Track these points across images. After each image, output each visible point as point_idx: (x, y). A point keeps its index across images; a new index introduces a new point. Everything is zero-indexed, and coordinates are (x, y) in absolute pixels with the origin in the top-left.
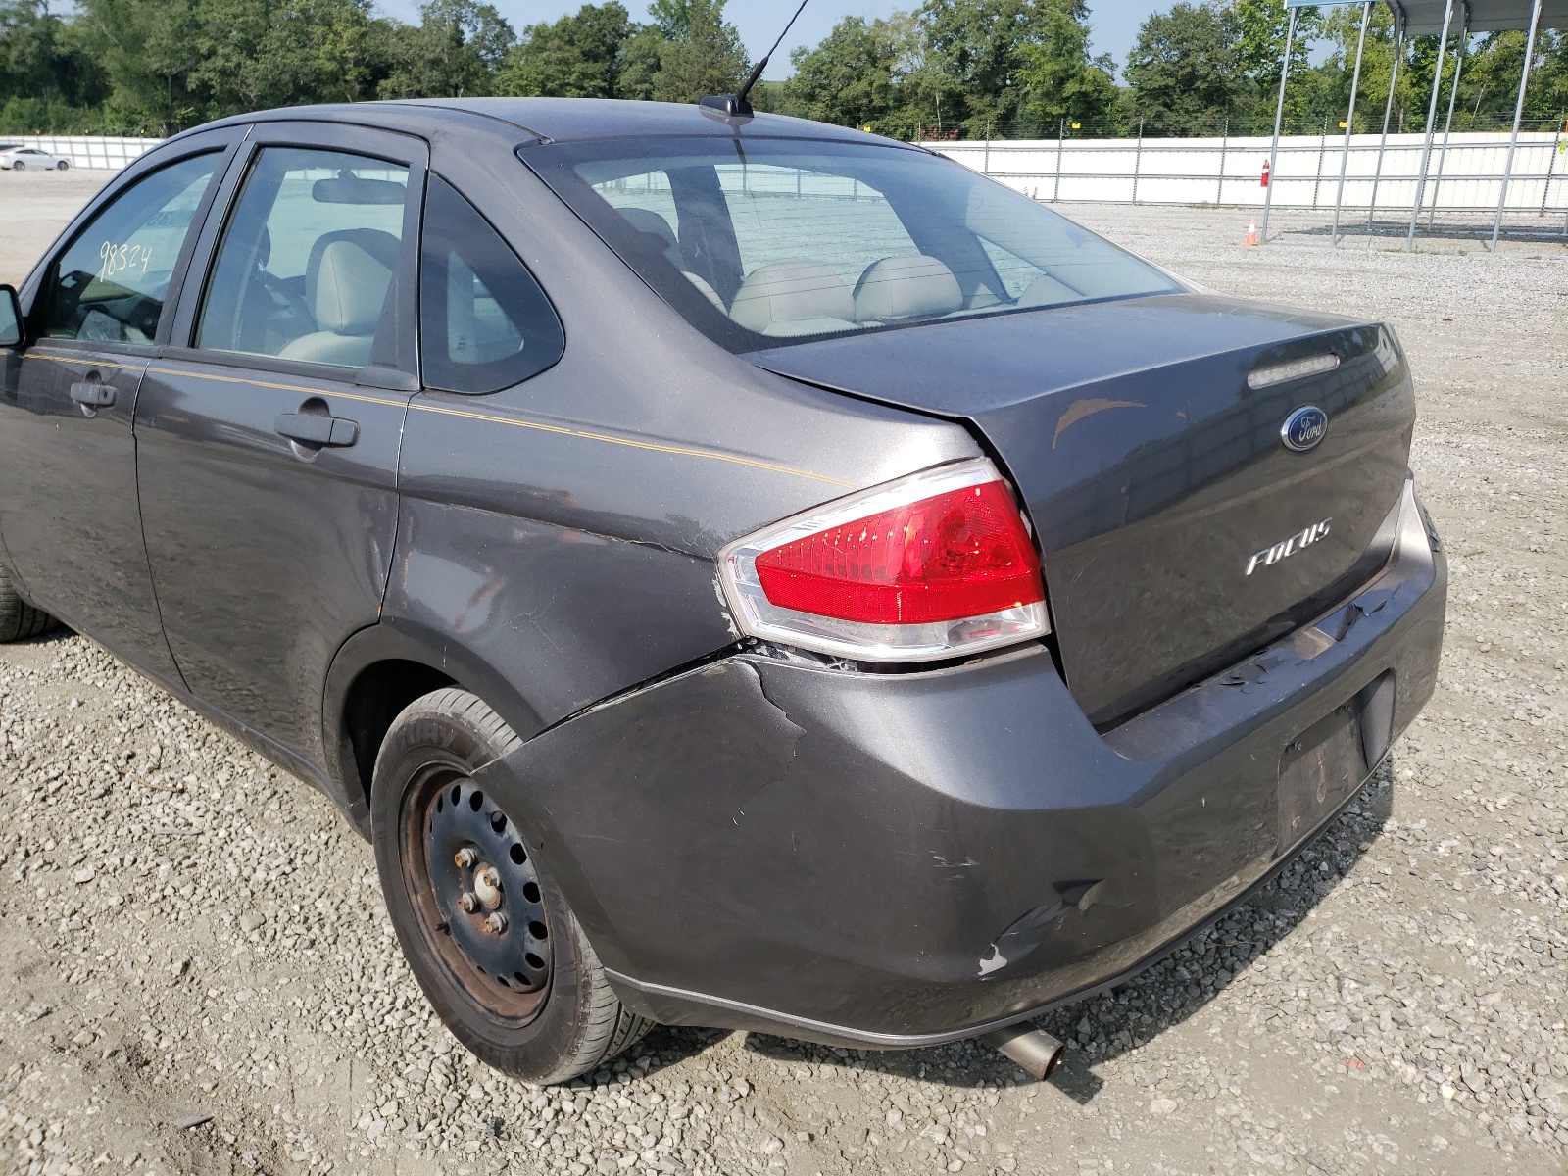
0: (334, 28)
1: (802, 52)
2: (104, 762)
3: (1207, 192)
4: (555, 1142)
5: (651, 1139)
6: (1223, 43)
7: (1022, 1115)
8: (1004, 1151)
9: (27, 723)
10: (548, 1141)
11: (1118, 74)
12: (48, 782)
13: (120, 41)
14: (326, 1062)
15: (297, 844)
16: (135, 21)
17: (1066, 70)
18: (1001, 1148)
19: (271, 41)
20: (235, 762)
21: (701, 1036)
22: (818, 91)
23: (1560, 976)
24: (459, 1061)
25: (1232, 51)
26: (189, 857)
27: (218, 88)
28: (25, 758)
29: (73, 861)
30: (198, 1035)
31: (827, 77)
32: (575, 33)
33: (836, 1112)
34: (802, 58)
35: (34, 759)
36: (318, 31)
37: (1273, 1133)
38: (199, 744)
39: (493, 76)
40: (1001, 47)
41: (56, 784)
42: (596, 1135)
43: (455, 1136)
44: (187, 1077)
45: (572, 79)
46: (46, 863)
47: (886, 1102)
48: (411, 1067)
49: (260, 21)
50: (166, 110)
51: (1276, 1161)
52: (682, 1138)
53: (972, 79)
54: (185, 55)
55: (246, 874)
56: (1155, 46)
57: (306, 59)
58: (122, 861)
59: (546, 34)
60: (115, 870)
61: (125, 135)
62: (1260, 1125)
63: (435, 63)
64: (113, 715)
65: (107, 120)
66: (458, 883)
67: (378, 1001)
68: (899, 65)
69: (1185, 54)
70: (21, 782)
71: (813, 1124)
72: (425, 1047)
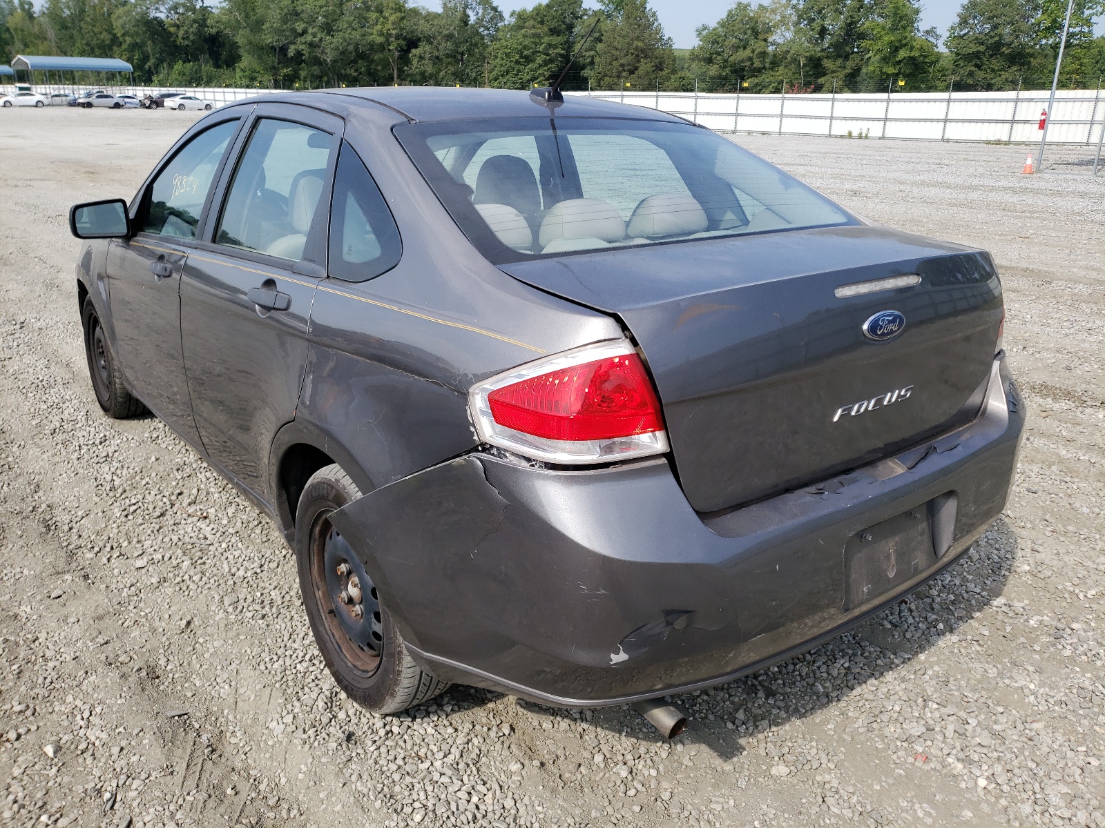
0: (384, 14)
1: (705, 28)
2: (164, 496)
3: (1001, 132)
4: (383, 750)
5: (442, 754)
6: (1025, 17)
7: (684, 766)
8: (666, 787)
9: (125, 469)
10: (378, 748)
11: (940, 43)
12: (130, 506)
13: (248, 25)
14: (257, 688)
15: (267, 555)
16: (258, 11)
17: (900, 41)
18: (665, 785)
19: (342, 24)
20: (240, 503)
21: (489, 696)
22: (714, 56)
23: (1092, 716)
24: (336, 695)
25: (1033, 24)
26: (202, 558)
27: (307, 55)
28: (120, 491)
29: (136, 554)
30: (189, 664)
31: (722, 46)
32: (545, 16)
33: (563, 752)
34: (704, 33)
35: (125, 491)
36: (373, 16)
37: (851, 795)
38: (221, 489)
39: (487, 46)
40: (850, 24)
41: (134, 508)
42: (409, 748)
43: (324, 739)
44: (179, 688)
45: (542, 48)
46: (121, 555)
47: (597, 749)
48: (307, 696)
49: (336, 9)
50: (274, 70)
51: (848, 813)
52: (462, 756)
53: (828, 48)
54: (288, 33)
55: (233, 570)
56: (971, 21)
57: (365, 35)
58: (163, 557)
59: (525, 16)
60: (158, 562)
61: (248, 87)
62: (843, 789)
63: (449, 37)
64: (175, 468)
65: (238, 77)
66: (340, 585)
67: (295, 655)
68: (774, 37)
69: (995, 27)
70: (115, 504)
71: (546, 756)
72: (317, 685)
